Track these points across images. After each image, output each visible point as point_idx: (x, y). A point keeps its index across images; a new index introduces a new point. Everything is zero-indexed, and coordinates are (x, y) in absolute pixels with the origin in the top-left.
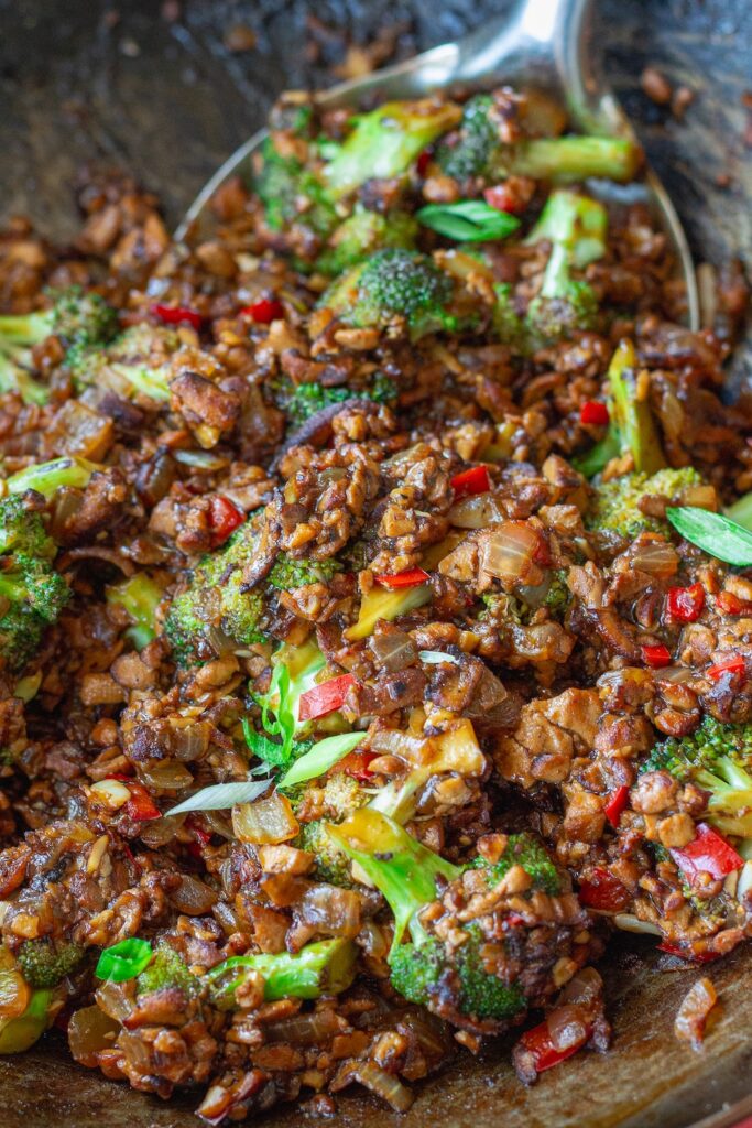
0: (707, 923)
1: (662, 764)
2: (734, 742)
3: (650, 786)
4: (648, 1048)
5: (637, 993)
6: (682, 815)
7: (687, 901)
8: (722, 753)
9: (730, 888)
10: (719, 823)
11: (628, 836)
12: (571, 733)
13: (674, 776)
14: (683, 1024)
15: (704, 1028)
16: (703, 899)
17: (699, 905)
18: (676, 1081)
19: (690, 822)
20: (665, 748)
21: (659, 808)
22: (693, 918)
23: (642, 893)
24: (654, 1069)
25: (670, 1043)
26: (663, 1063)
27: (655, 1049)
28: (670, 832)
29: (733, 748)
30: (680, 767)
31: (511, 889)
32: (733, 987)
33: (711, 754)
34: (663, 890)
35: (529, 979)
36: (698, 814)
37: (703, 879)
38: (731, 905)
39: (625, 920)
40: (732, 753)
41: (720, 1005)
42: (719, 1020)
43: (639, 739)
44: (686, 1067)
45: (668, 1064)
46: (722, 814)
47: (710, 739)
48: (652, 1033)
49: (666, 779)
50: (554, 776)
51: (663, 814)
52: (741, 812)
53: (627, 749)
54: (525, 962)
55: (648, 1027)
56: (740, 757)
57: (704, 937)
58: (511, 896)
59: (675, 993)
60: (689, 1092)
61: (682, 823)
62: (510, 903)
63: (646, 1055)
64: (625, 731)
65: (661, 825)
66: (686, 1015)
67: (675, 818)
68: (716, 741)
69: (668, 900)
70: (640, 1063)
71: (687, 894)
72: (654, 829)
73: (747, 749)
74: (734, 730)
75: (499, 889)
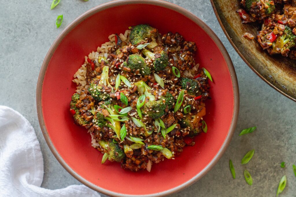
0: (262, 38)
1: (286, 29)
2: (292, 41)
3: (282, 27)
4: (243, 29)
5: (253, 28)
6: (278, 32)
7: (266, 35)
8: (290, 39)
9: (268, 41)
10: (278, 38)
11: (275, 24)
12: (292, 15)
13: (284, 31)
14: (246, 34)
15: (246, 37)
16: (266, 37)
17: (265, 36)
18: (237, 33)
19: (277, 33)
20: (290, 29)
21: (279, 29)
22: (263, 36)
23: (267, 27)
24: (239, 29)
25: (244, 32)
26: (240, 31)
27: (242, 30)
28: (276, 31)
29: (291, 40)
30: (286, 32)
31: (265, 6)
32: (253, 42)
33: (289, 37)
34: (267, 30)
35: (252, 10)
36: (279, 35)
37: (269, 36)
38: (265, 41)
39: (263, 25)
40: (290, 40)
41: (250, 40)
42: (247, 39)
43: (291, 26)
44: (239, 34)
45: (240, 32)
46: (279, 39)
47: (292, 37)
48: (245, 30)
49: (284, 29)
50: (285, 13)
51: (278, 29)
52: (280, 42)
53: (289, 24)
54: (254, 9)
55: (246, 29)
56: (289, 42)
57: (260, 37)
58: (264, 6)
59: (252, 33)
60: (235, 34)
61: (277, 32)
62: (263, 6)
63: (241, 28)
64: (293, 23)
65: (276, 29)
66: (248, 34)
67: (278, 31)
68: (292, 38)
69: (266, 31)
70: (240, 27)
71: (267, 34)
72: (276, 28)
73: (291, 43)
74: (294, 41)
75: (265, 4)
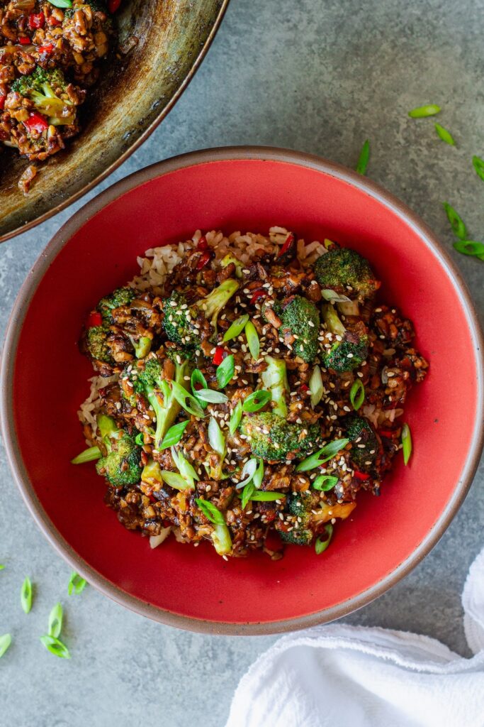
0: (37, 148)
1: (17, 90)
2: (48, 77)
3: (11, 99)
4: (10, 191)
5: (12, 166)
6: (24, 110)
7: (29, 139)
8: (43, 82)
9: (44, 135)
10: (40, 111)
11: (5, 115)
13: (22, 94)
14: (21, 184)
15: (29, 186)
16: (34, 139)
17: (33, 141)
18: (16, 208)
19: (26, 112)
20: (19, 81)
21: (15, 107)
22: (31, 146)
23: (12, 135)
24: (9, 201)
25: (16, 190)
26: (13, 199)
27: (12, 193)
28: (21, 116)
29: (47, 80)
30: (24, 90)
32: (44, 169)
33: (37, 83)
34: (19, 135)
36: (30, 109)
37: (33, 132)
38: (45, 141)
39: (7, 142)
40: (46, 82)
41: (38, 176)
42: (35, 183)
43: (11, 76)
44: (20, 202)
45: (15, 200)
46: (40, 108)
47: (39, 76)
48: (13, 185)
49: (17, 96)
51: (16, 109)
52: (48, 107)
53: (6, 80)
55: (11, 183)
56: (50, 84)
57: (35, 153)
59: (24, 168)
60: (17, 213)
61: (24, 113)
63: (9, 195)
64: (6, 72)
65: (15, 113)
66: (23, 180)
67: (21, 111)
68: (41, 77)
69: (21, 138)
70: (5, 198)
71: (29, 137)
72: (14, 114)
73: (52, 80)
74: (49, 72)
